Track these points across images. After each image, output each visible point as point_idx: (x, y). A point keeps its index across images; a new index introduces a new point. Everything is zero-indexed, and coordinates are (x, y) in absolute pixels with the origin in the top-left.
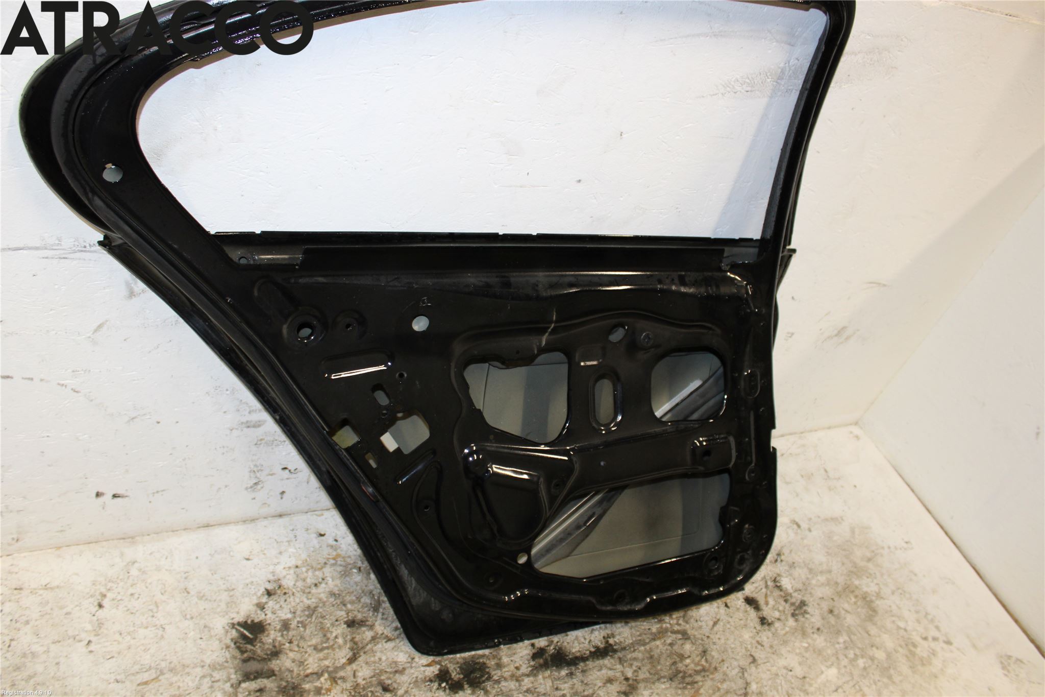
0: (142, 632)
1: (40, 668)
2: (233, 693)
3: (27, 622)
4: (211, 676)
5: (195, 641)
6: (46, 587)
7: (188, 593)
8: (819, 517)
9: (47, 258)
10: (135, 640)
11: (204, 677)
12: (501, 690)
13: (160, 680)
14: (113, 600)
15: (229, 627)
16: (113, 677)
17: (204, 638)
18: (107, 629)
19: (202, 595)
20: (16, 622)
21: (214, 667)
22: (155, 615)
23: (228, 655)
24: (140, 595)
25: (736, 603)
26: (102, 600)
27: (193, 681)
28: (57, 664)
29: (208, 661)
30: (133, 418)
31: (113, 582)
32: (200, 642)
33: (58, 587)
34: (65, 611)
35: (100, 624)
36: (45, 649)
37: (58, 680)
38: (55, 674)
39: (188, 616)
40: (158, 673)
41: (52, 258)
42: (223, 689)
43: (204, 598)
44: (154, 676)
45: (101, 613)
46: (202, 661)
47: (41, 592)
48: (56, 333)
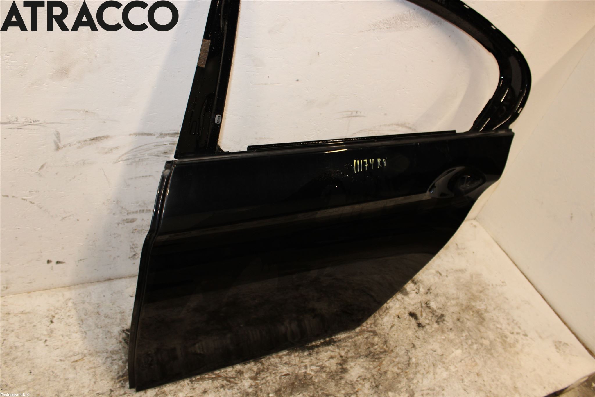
0: (74, 335)
1: (19, 354)
2: (124, 366)
3: (12, 331)
4: (112, 357)
5: (103, 339)
6: (23, 313)
7: (99, 314)
8: (452, 269)
9: (11, 129)
10: (70, 339)
11: (107, 358)
12: (271, 363)
13: (84, 360)
14: (59, 319)
15: (121, 332)
16: (58, 358)
17: (108, 337)
18: (55, 334)
19: (106, 315)
20: (7, 330)
21: (113, 352)
22: (82, 326)
23: (121, 346)
24: (73, 316)
25: (404, 316)
26: (53, 319)
27: (102, 360)
28: (29, 352)
29: (110, 350)
30: (64, 218)
31: (58, 309)
32: (105, 339)
33: (29, 313)
34: (33, 325)
35: (52, 331)
36: (22, 344)
37: (29, 360)
38: (28, 357)
39: (99, 327)
40: (83, 356)
41: (14, 129)
42: (118, 364)
43: (108, 317)
44: (81, 357)
45: (52, 326)
46: (107, 350)
47: (20, 315)
48: (19, 170)
